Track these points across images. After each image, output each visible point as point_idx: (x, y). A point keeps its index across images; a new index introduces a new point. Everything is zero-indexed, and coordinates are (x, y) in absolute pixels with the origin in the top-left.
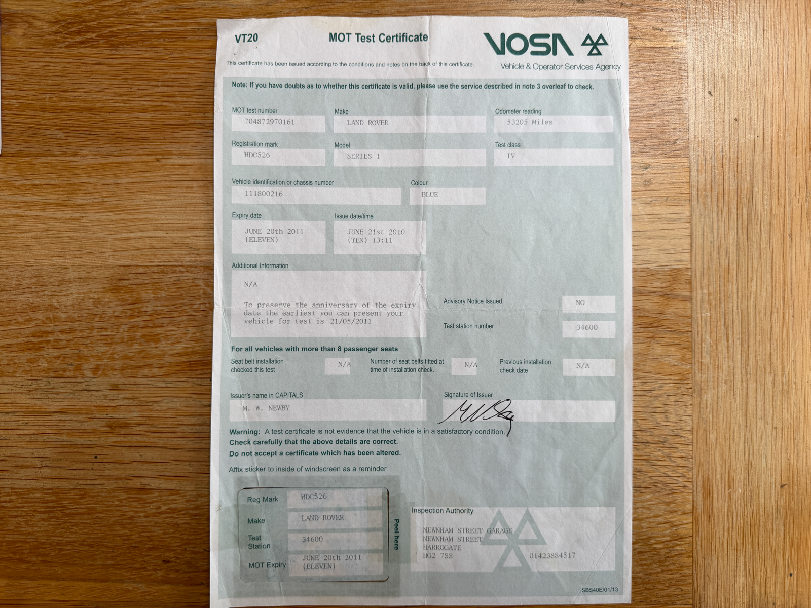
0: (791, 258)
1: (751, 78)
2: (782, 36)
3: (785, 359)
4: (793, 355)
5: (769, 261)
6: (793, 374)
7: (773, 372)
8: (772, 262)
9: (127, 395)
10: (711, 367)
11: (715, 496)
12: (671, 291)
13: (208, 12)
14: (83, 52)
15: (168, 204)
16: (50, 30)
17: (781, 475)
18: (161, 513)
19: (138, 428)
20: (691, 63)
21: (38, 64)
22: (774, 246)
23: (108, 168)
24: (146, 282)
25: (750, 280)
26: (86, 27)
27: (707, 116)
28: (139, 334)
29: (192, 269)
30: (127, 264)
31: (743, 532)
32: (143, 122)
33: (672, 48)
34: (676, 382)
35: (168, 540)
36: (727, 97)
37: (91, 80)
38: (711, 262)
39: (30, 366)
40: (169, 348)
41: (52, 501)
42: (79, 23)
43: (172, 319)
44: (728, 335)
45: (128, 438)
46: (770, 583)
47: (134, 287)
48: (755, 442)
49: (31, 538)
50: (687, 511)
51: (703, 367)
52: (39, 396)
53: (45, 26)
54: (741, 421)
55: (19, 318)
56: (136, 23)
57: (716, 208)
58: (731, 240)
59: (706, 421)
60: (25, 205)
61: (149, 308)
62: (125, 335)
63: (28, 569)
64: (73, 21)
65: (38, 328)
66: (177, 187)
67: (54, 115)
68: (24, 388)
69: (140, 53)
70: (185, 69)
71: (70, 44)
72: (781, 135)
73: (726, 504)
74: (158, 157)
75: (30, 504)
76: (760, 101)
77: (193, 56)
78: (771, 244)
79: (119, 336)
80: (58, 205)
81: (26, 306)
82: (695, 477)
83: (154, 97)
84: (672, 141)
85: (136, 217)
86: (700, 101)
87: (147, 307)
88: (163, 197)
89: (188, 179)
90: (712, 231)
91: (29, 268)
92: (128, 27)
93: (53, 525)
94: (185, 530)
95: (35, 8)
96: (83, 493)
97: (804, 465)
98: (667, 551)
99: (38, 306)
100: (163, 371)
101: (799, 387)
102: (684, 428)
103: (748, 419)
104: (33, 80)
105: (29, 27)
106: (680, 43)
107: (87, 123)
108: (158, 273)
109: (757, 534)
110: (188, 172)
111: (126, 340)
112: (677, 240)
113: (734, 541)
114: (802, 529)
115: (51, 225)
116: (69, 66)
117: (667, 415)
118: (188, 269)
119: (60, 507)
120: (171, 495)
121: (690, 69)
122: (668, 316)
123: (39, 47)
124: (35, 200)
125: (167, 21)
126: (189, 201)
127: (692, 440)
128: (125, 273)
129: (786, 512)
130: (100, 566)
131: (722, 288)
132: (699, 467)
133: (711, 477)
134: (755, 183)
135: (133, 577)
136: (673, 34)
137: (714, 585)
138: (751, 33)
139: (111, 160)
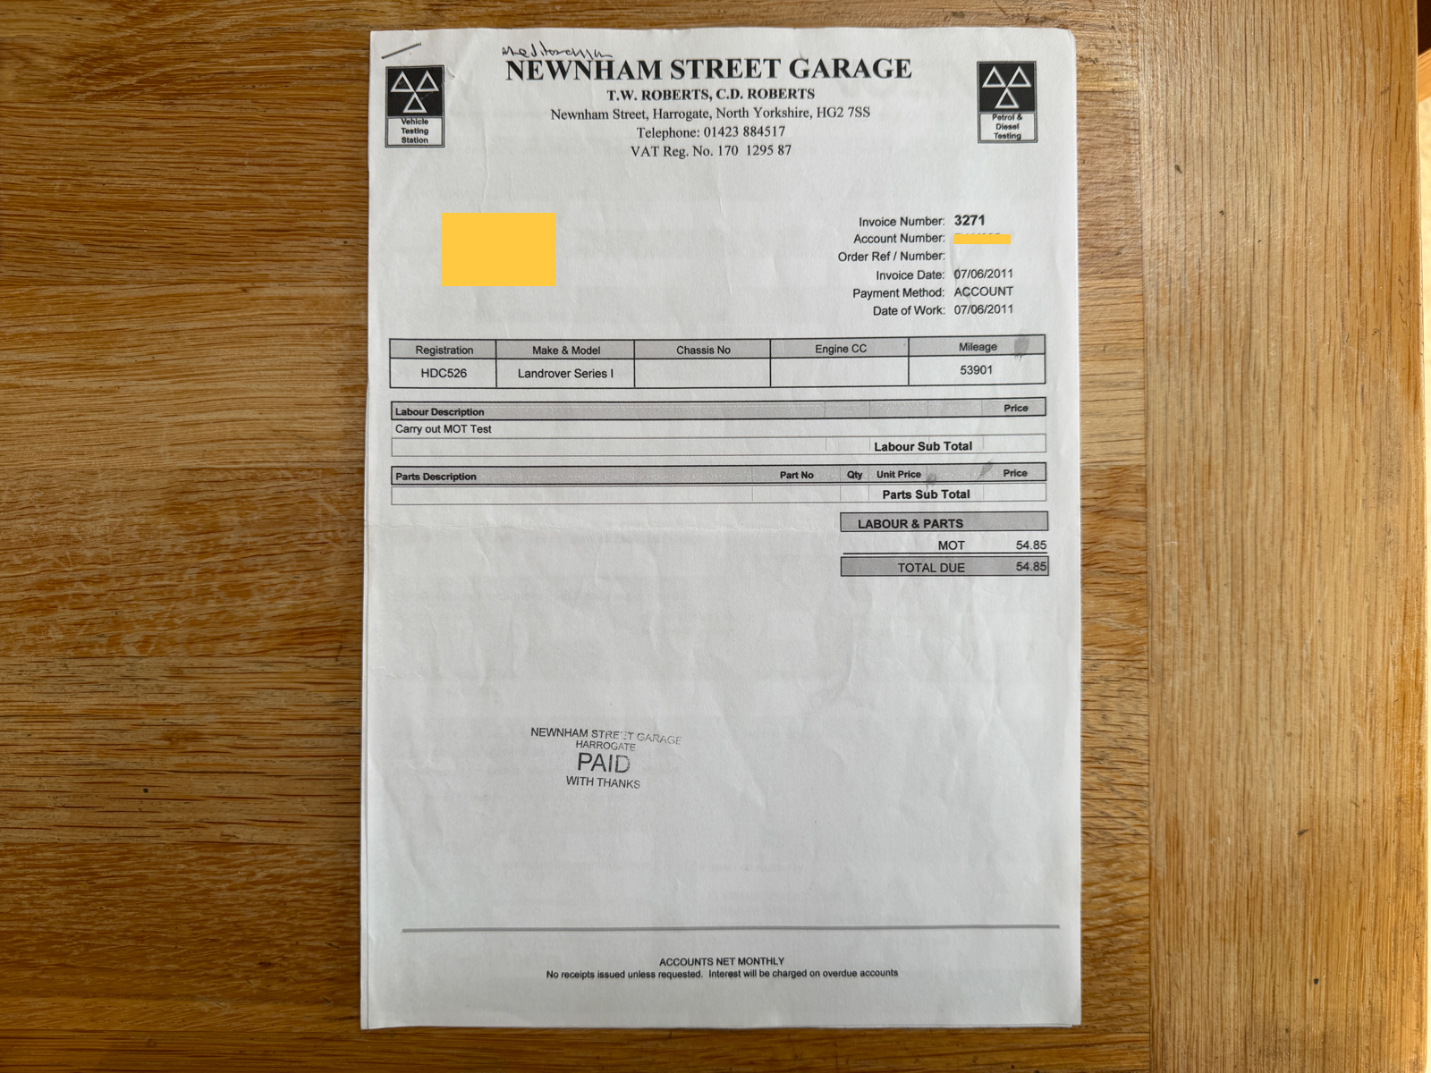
0: (1316, 448)
1: (1247, 141)
2: (1300, 70)
3: (1306, 618)
4: (1319, 611)
5: (1278, 453)
6: (1320, 642)
7: (1285, 639)
8: (1283, 454)
9: (196, 686)
10: (1180, 632)
11: (1187, 849)
12: (1111, 504)
13: (326, 38)
14: (117, 108)
15: (264, 364)
16: (61, 71)
17: (1299, 815)
18: (255, 883)
19: (216, 742)
20: (1144, 117)
21: (40, 129)
22: (1288, 427)
23: (162, 304)
24: (227, 495)
25: (1245, 484)
26: (122, 66)
27: (1173, 206)
28: (215, 585)
29: (304, 473)
30: (194, 465)
31: (1235, 910)
32: (219, 227)
33: (1113, 91)
34: (1121, 657)
35: (269, 928)
36: (1206, 175)
37: (131, 155)
38: (1180, 455)
39: (34, 639)
40: (267, 607)
41: (73, 865)
42: (110, 58)
43: (271, 558)
44: (1208, 578)
45: (200, 759)
46: (1282, 994)
47: (207, 504)
48: (1254, 759)
49: (39, 927)
50: (1140, 874)
51: (1167, 632)
52: (50, 690)
53: (53, 67)
54: (1231, 723)
55: (15, 558)
56: (205, 58)
57: (1187, 364)
58: (1214, 417)
59: (1172, 723)
60: (22, 368)
61: (232, 539)
62: (193, 586)
63: (34, 978)
64: (99, 56)
65: (46, 574)
66: (276, 336)
67: (69, 215)
68: (24, 676)
69: (213, 109)
70: (288, 135)
71: (95, 96)
72: (1299, 238)
73: (1207, 864)
74: (245, 285)
75: (37, 870)
76: (1263, 181)
77: (303, 113)
78: (1282, 423)
79: (182, 587)
80: (78, 367)
81: (26, 538)
82: (1153, 818)
83: (236, 183)
84: (1113, 250)
85: (208, 386)
86: (1161, 183)
87: (229, 538)
88: (255, 354)
89: (295, 322)
90: (1182, 402)
91: (31, 474)
92: (192, 65)
93: (75, 904)
94: (297, 911)
95: (34, 34)
96: (125, 850)
97: (1339, 796)
98: (1107, 942)
99: (46, 538)
100: (256, 645)
101: (1330, 664)
102: (1135, 735)
103: (1243, 721)
104: (33, 157)
105: (25, 67)
106: (1126, 83)
107: (124, 229)
108: (246, 480)
109: (1259, 913)
110: (295, 309)
111: (194, 594)
112: (1120, 419)
113: (1219, 925)
114: (1336, 904)
115: (66, 401)
116: (94, 132)
117: (1106, 713)
118: (296, 473)
119: (86, 874)
120: (272, 853)
121: (1145, 128)
122: (1107, 547)
123: (43, 100)
124: (39, 359)
125: (258, 55)
126: (298, 359)
127: (1149, 755)
128: (192, 481)
129: (1309, 877)
130: (155, 973)
131: (1199, 499)
132: (1160, 800)
133: (1180, 818)
134: (1254, 320)
135: (210, 990)
136: (1114, 67)
137: (1186, 998)
138: (1249, 64)
139: (165, 290)
